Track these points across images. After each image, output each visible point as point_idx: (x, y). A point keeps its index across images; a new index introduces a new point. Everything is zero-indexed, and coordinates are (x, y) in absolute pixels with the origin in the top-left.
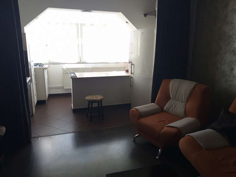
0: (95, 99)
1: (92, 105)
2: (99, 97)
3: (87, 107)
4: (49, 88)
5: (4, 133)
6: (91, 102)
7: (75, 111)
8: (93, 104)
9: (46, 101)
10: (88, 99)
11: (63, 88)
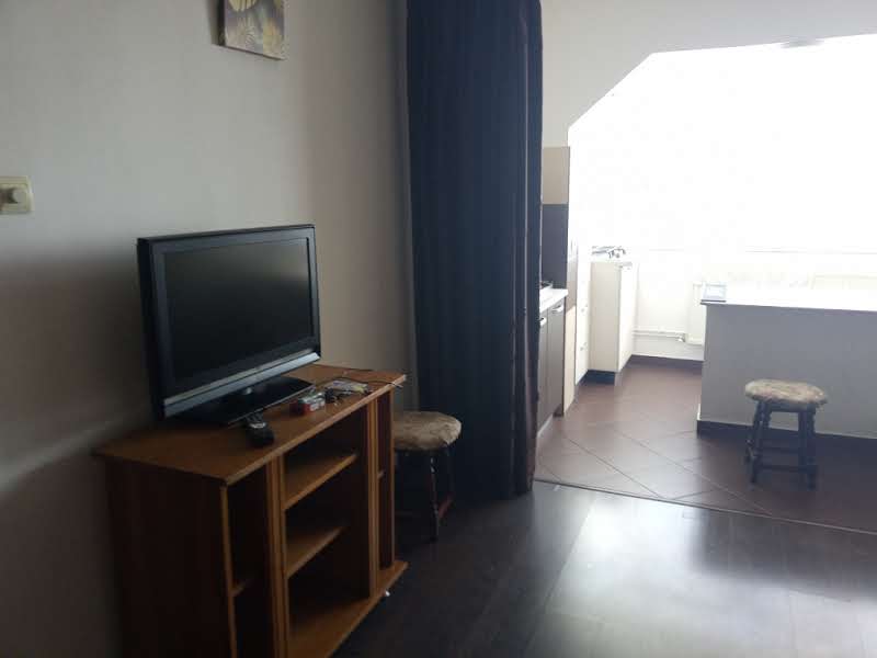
0: (781, 397)
1: (767, 420)
2: (802, 393)
3: (750, 424)
4: (637, 335)
5: (454, 438)
6: (767, 406)
7: (705, 430)
8: (774, 415)
9: (617, 378)
10: (754, 392)
11: (684, 341)
